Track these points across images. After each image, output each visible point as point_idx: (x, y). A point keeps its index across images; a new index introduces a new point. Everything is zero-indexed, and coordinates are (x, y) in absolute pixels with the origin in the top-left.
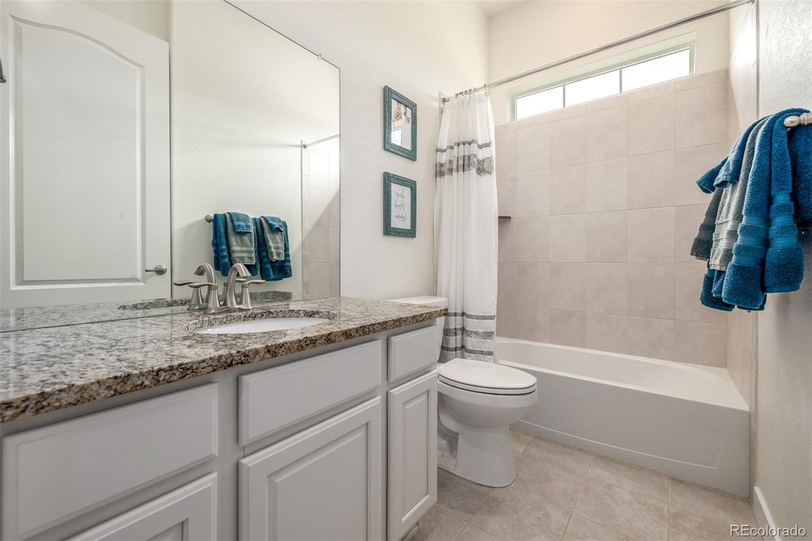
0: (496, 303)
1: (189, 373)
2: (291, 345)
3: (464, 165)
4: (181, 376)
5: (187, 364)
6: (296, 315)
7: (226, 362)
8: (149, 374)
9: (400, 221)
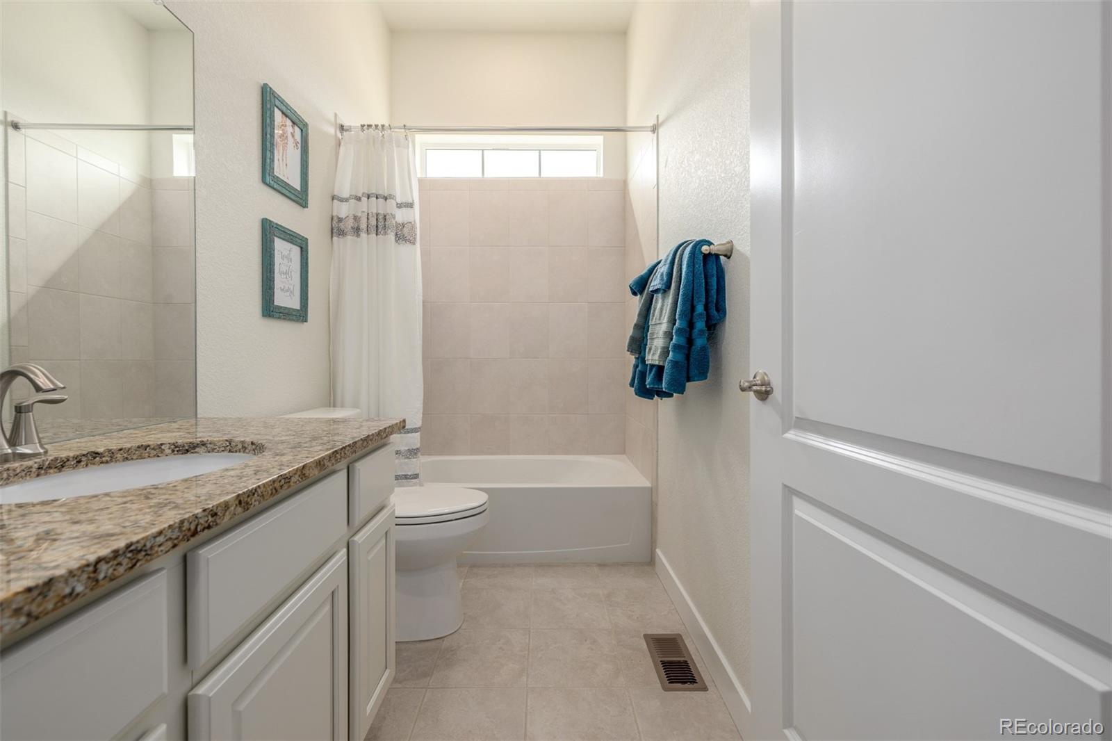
0: (421, 411)
1: (141, 558)
2: (265, 489)
3: (377, 227)
4: (130, 565)
5: (138, 542)
6: (153, 453)
7: (189, 529)
8: (83, 571)
9: (286, 297)
